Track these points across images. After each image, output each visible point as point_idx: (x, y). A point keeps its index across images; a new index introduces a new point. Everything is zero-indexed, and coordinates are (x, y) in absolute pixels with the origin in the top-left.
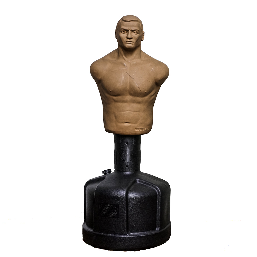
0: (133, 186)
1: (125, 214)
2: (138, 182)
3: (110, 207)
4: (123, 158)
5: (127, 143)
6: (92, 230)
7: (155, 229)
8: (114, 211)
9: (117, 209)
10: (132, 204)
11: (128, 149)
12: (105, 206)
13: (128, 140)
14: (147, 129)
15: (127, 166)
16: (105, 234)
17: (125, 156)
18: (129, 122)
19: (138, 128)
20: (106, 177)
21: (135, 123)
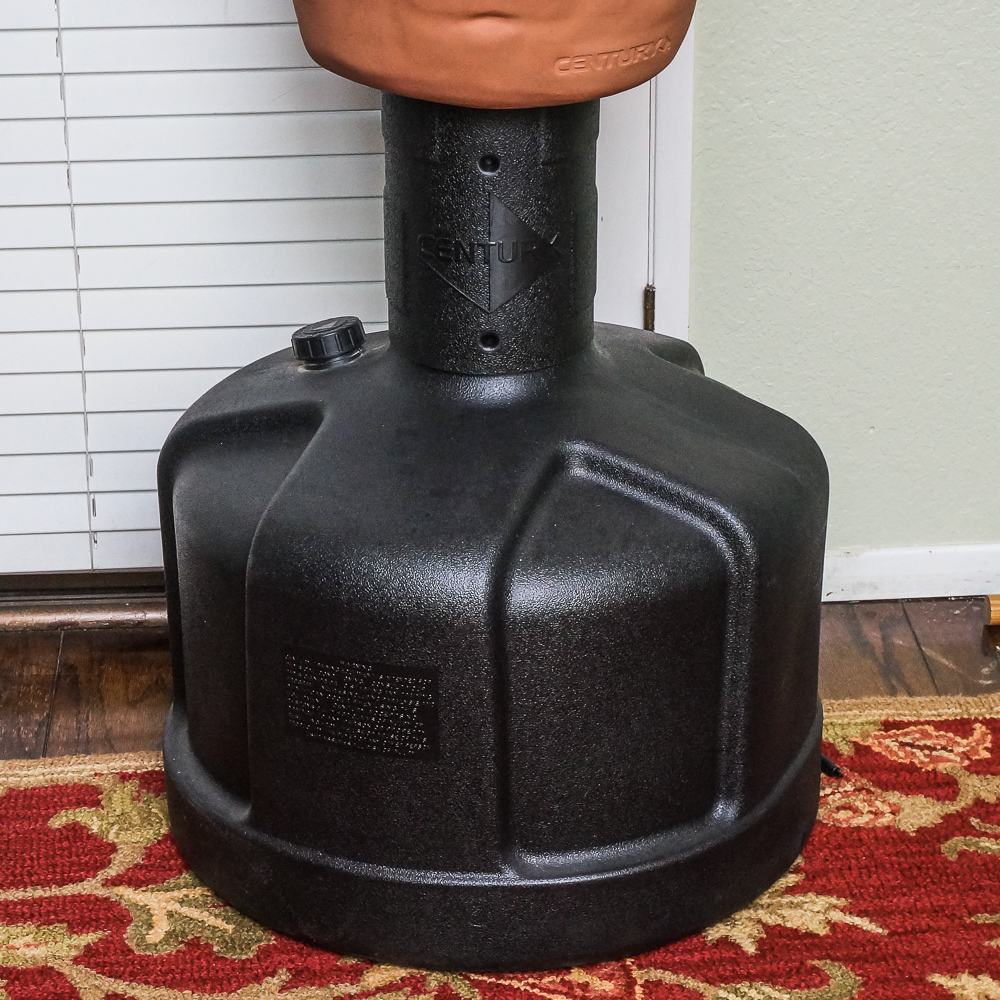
0: (542, 516)
1: (488, 736)
2: (579, 472)
3: (368, 682)
4: (457, 279)
5: (491, 162)
6: (239, 814)
7: (709, 808)
8: (402, 711)
9: (422, 699)
10: (540, 663)
11: (499, 212)
12: (331, 671)
13: (496, 139)
14: (651, 53)
15: (491, 338)
16: (340, 864)
17: (470, 260)
18: (507, 8)
19: (579, 48)
20: (328, 416)
21: (556, 17)
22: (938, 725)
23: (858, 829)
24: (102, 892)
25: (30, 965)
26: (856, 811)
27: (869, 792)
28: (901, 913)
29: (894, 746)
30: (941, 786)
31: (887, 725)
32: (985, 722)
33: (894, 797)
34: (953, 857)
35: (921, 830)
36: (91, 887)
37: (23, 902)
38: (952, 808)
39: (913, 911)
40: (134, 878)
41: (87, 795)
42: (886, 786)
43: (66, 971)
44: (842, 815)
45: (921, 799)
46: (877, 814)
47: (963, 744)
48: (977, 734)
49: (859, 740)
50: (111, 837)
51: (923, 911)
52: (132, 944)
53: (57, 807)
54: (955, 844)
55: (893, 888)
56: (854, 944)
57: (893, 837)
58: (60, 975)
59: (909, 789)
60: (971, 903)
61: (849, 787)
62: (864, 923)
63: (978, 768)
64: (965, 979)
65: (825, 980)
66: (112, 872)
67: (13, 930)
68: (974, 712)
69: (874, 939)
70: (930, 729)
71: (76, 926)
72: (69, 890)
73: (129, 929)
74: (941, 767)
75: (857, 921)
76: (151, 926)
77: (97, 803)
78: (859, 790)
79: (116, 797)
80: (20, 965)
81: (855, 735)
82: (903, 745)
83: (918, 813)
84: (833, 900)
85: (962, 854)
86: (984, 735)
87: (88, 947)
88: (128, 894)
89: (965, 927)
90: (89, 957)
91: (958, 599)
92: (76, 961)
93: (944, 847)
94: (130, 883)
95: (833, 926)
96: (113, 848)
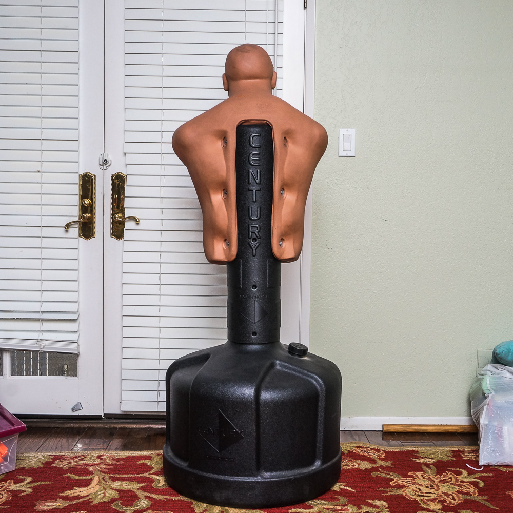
22: (371, 449)
23: (349, 469)
24: (149, 476)
25: (126, 489)
26: (348, 465)
27: (352, 461)
28: (360, 487)
29: (359, 451)
30: (373, 461)
31: (357, 447)
32: (383, 451)
33: (359, 462)
34: (374, 477)
35: (366, 469)
36: (146, 475)
37: (127, 477)
38: (375, 466)
39: (363, 487)
40: (156, 474)
41: (149, 458)
42: (357, 459)
43: (135, 491)
44: (345, 467)
45: (366, 462)
46: (354, 466)
47: (377, 454)
48: (381, 453)
49: (350, 450)
50: (153, 465)
51: (366, 487)
52: (154, 486)
53: (139, 460)
54: (374, 474)
55: (358, 482)
56: (347, 493)
57: (358, 470)
58: (133, 492)
59: (363, 460)
60: (379, 486)
61: (347, 461)
62: (350, 489)
63: (381, 459)
64: (376, 501)
65: (339, 500)
66: (151, 472)
67: (123, 482)
68: (381, 449)
69: (352, 492)
70: (369, 449)
71: (139, 482)
72: (139, 475)
73: (154, 484)
74: (371, 457)
75: (348, 488)
76: (159, 483)
77: (151, 459)
78: (349, 461)
79: (155, 458)
80: (123, 489)
81: (349, 449)
82: (361, 451)
83: (365, 465)
84: (342, 484)
85: (376, 476)
86: (383, 454)
87: (142, 486)
88: (155, 476)
89: (377, 491)
90: (142, 488)
91: (378, 431)
92: (138, 489)
93: (372, 474)
94: (155, 474)
95: (341, 489)
96: (153, 468)
